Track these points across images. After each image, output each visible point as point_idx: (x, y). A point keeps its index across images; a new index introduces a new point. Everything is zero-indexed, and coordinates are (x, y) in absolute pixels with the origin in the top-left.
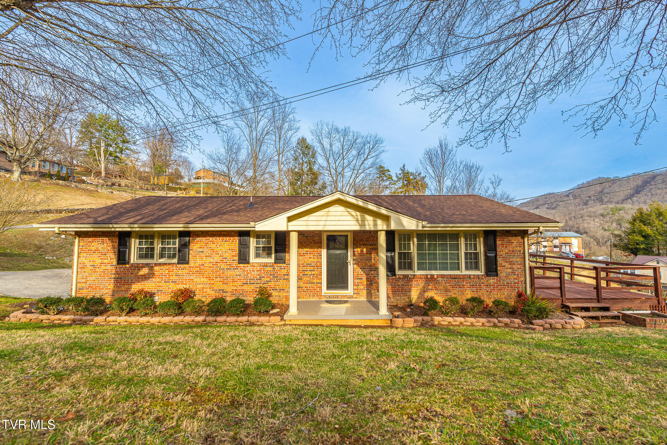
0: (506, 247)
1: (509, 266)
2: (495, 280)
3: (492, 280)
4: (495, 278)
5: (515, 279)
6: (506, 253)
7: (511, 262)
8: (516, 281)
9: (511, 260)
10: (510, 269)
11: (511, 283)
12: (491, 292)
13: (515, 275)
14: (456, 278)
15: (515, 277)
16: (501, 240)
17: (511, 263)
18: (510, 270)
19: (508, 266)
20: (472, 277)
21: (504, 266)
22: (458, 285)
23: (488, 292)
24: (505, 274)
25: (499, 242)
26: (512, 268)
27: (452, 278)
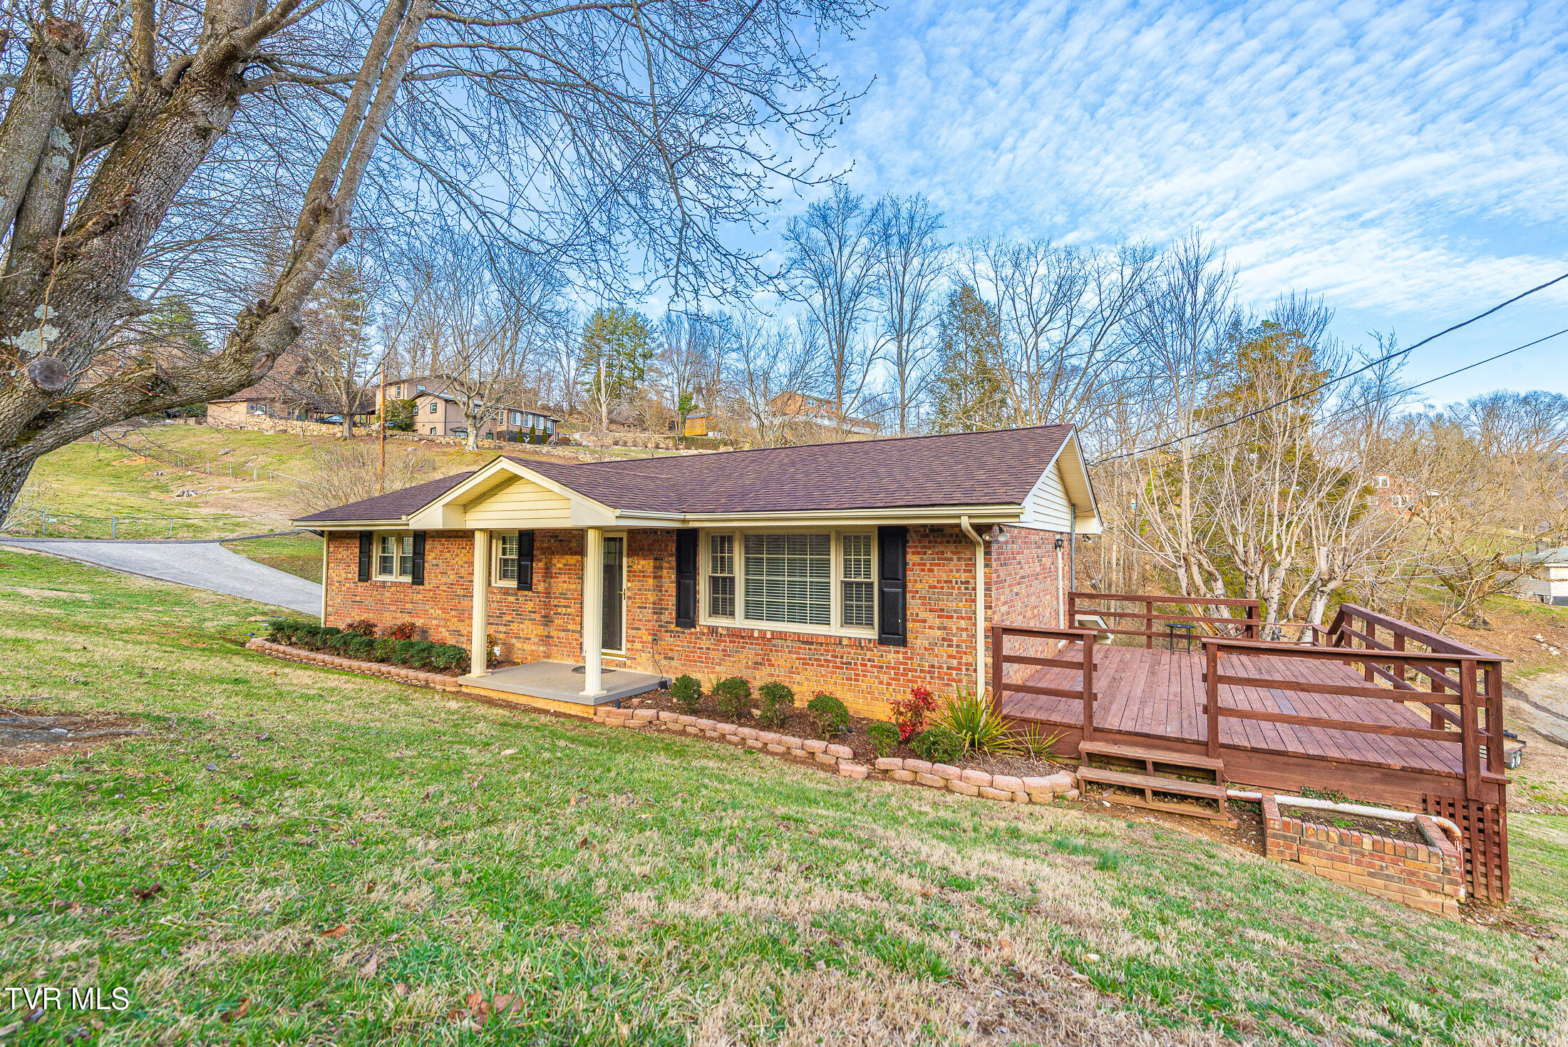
0: (931, 570)
1: (937, 622)
2: (901, 656)
3: (892, 655)
4: (902, 649)
5: (950, 656)
6: (931, 587)
7: (942, 610)
8: (955, 663)
9: (941, 605)
10: (939, 628)
11: (940, 667)
12: (889, 684)
13: (949, 646)
14: (812, 643)
15: (953, 651)
16: (918, 553)
17: (942, 614)
18: (939, 633)
19: (933, 619)
20: (845, 642)
21: (925, 621)
22: (816, 660)
23: (881, 683)
24: (926, 643)
25: (912, 558)
26: (945, 628)
27: (803, 642)
